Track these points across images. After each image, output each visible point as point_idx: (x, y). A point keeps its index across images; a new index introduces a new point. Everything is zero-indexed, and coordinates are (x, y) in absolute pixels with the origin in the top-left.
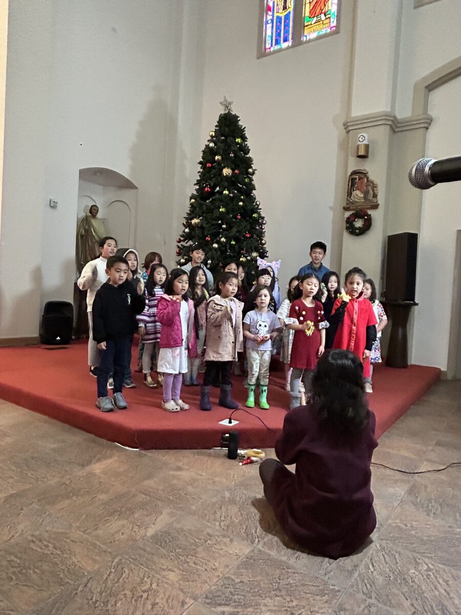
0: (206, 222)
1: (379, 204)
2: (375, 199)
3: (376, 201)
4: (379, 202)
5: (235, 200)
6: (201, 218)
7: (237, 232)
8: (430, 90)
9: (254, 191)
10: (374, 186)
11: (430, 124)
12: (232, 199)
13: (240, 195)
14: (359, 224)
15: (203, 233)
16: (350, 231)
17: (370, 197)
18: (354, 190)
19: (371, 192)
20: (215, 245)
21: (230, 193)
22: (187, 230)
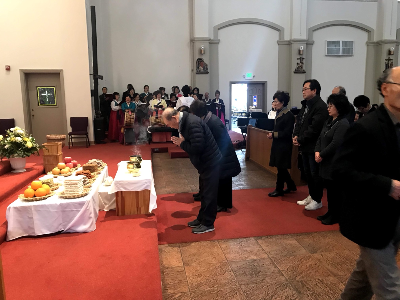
2: (207, 70)
4: (208, 72)
8: (219, 30)
10: (207, 65)
11: (219, 42)
19: (205, 67)
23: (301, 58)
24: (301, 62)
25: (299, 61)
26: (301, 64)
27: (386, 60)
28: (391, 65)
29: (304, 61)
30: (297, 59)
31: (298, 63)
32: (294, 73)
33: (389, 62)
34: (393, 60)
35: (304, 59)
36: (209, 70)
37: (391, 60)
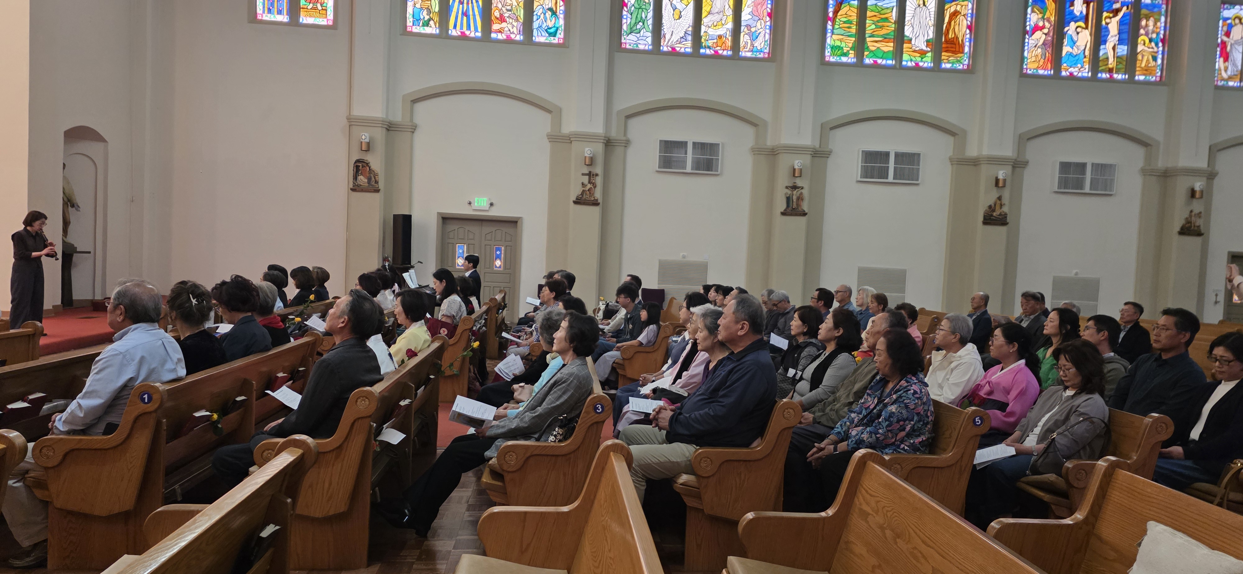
2: (377, 185)
4: (380, 188)
8: (414, 103)
10: (376, 175)
11: (415, 129)
17: (373, 183)
18: (359, 176)
19: (373, 179)
23: (590, 172)
24: (590, 182)
25: (586, 179)
26: (589, 186)
27: (787, 187)
28: (798, 199)
29: (599, 181)
30: (583, 174)
31: (583, 184)
32: (575, 202)
33: (792, 191)
34: (802, 188)
35: (597, 175)
36: (381, 185)
37: (798, 188)
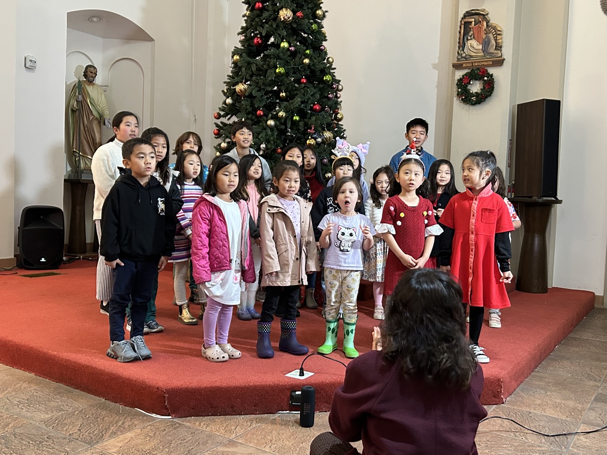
0: (257, 89)
1: (504, 59)
2: (499, 52)
3: (500, 55)
5: (299, 55)
6: (249, 83)
7: (302, 102)
9: (324, 43)
12: (293, 54)
13: (305, 48)
14: (476, 87)
15: (252, 105)
16: (462, 99)
17: (492, 50)
18: (467, 40)
19: (493, 42)
20: (271, 123)
21: (290, 46)
22: (229, 101)
